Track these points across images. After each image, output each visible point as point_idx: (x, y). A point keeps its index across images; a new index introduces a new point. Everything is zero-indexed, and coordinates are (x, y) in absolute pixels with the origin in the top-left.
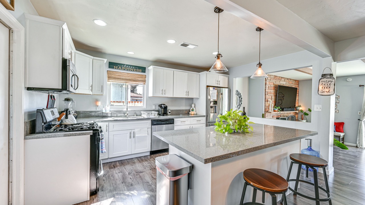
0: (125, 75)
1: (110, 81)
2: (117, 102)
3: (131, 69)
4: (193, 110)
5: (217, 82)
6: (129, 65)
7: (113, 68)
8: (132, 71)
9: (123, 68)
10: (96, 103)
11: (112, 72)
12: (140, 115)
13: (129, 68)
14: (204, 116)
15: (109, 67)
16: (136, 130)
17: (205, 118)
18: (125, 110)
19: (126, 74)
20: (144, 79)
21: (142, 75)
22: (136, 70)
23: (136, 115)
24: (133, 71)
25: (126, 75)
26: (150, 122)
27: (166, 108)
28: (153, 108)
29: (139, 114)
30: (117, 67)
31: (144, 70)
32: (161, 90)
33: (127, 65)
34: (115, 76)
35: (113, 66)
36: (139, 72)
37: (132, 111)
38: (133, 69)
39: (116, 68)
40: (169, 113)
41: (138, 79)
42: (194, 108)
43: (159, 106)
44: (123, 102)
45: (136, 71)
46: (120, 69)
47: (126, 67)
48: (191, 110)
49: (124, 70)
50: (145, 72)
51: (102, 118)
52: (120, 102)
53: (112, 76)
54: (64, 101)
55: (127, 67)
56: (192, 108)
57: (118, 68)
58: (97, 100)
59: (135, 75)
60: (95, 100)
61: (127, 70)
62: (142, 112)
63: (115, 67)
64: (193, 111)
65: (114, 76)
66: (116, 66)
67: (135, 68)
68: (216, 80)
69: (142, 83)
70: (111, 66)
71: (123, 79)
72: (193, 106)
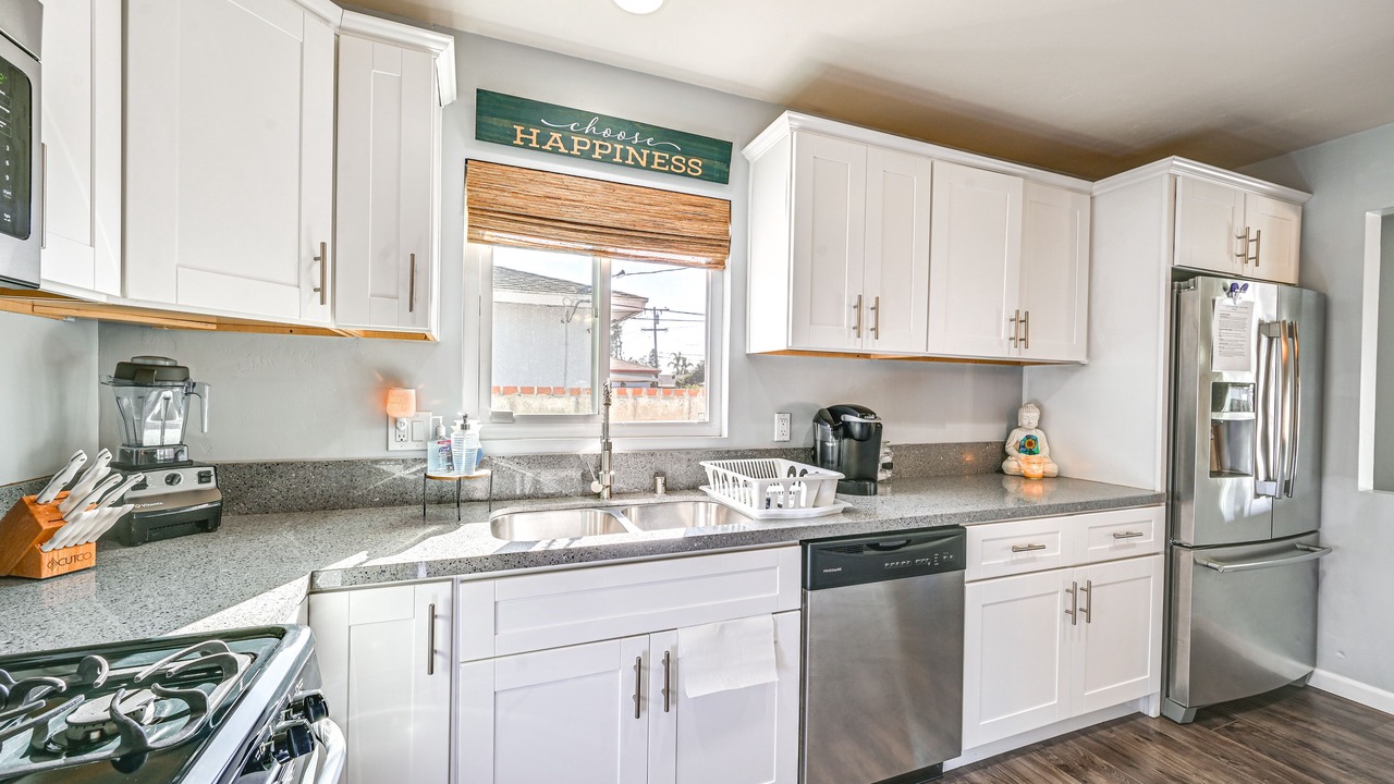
0: (594, 192)
1: (488, 235)
2: (541, 391)
3: (631, 150)
4: (1029, 447)
5: (1238, 247)
6: (618, 123)
7: (506, 139)
8: (637, 166)
9: (576, 139)
10: (385, 401)
11: (497, 170)
12: (694, 488)
13: (619, 147)
14: (1150, 500)
15: (483, 133)
16: (686, 642)
17: (1158, 513)
18: (595, 447)
19: (598, 186)
20: (719, 227)
21: (707, 203)
22: (669, 162)
23: (665, 484)
24: (648, 168)
25: (599, 198)
26: (789, 559)
27: (872, 435)
28: (779, 432)
29: (684, 481)
30: (535, 131)
31: (717, 165)
32: (849, 300)
33: (605, 121)
34: (520, 203)
35: (506, 123)
36: (685, 174)
37: (636, 454)
38: (645, 152)
39: (526, 145)
40: (887, 466)
41: (678, 224)
42: (1038, 434)
43: (819, 418)
44: (576, 392)
45: (668, 170)
46: (555, 151)
47: (599, 137)
48: (1010, 448)
49: (586, 156)
50: (723, 179)
51: (424, 519)
52: (559, 392)
53: (501, 200)
54: (110, 387)
55: (606, 133)
56: (1018, 436)
57: (542, 139)
58: (392, 380)
59: (659, 198)
60: (380, 378)
61: (607, 160)
62: (709, 467)
63: (519, 128)
64: (1031, 453)
65: (513, 201)
66: (528, 123)
67: (658, 148)
68: (1230, 229)
69: (703, 260)
70: (494, 121)
71: (577, 226)
72: (1029, 417)
